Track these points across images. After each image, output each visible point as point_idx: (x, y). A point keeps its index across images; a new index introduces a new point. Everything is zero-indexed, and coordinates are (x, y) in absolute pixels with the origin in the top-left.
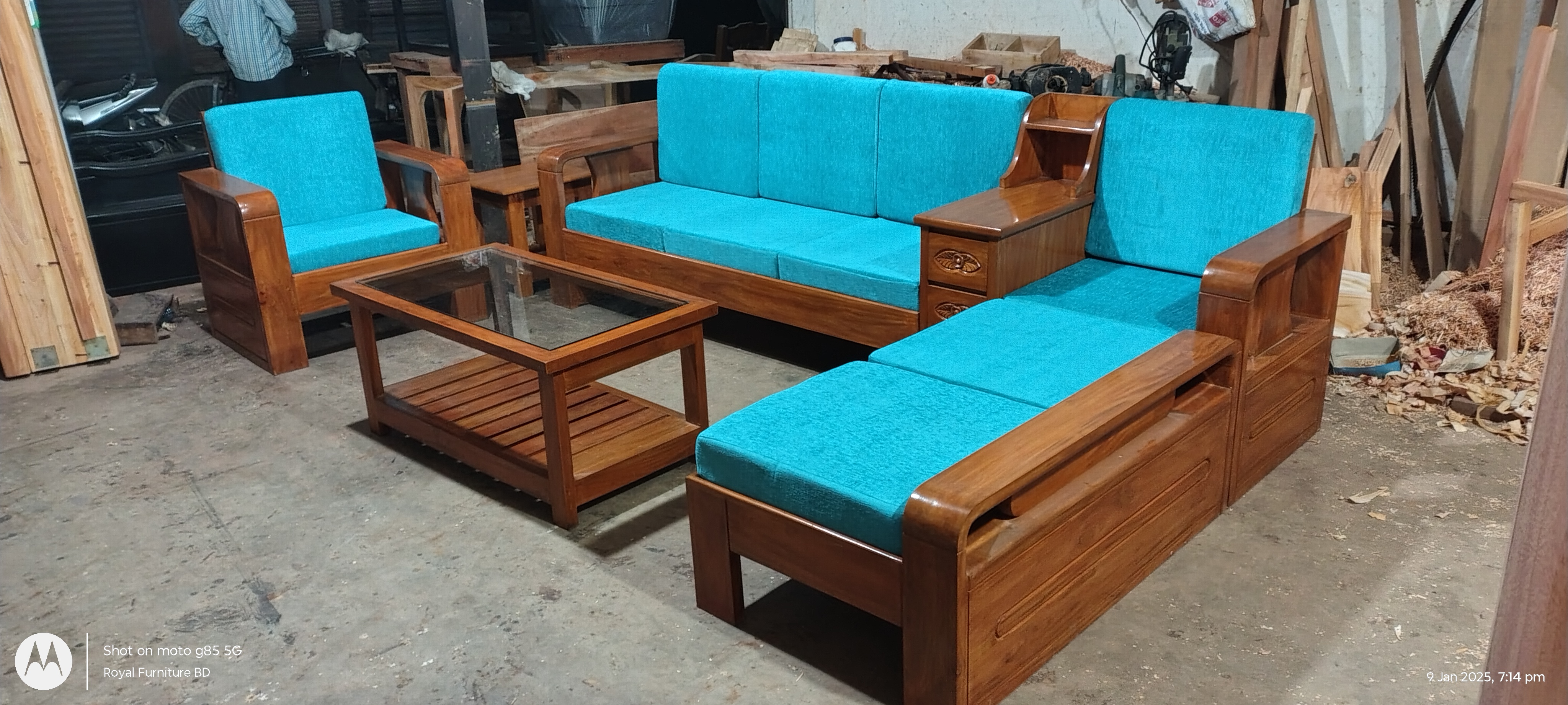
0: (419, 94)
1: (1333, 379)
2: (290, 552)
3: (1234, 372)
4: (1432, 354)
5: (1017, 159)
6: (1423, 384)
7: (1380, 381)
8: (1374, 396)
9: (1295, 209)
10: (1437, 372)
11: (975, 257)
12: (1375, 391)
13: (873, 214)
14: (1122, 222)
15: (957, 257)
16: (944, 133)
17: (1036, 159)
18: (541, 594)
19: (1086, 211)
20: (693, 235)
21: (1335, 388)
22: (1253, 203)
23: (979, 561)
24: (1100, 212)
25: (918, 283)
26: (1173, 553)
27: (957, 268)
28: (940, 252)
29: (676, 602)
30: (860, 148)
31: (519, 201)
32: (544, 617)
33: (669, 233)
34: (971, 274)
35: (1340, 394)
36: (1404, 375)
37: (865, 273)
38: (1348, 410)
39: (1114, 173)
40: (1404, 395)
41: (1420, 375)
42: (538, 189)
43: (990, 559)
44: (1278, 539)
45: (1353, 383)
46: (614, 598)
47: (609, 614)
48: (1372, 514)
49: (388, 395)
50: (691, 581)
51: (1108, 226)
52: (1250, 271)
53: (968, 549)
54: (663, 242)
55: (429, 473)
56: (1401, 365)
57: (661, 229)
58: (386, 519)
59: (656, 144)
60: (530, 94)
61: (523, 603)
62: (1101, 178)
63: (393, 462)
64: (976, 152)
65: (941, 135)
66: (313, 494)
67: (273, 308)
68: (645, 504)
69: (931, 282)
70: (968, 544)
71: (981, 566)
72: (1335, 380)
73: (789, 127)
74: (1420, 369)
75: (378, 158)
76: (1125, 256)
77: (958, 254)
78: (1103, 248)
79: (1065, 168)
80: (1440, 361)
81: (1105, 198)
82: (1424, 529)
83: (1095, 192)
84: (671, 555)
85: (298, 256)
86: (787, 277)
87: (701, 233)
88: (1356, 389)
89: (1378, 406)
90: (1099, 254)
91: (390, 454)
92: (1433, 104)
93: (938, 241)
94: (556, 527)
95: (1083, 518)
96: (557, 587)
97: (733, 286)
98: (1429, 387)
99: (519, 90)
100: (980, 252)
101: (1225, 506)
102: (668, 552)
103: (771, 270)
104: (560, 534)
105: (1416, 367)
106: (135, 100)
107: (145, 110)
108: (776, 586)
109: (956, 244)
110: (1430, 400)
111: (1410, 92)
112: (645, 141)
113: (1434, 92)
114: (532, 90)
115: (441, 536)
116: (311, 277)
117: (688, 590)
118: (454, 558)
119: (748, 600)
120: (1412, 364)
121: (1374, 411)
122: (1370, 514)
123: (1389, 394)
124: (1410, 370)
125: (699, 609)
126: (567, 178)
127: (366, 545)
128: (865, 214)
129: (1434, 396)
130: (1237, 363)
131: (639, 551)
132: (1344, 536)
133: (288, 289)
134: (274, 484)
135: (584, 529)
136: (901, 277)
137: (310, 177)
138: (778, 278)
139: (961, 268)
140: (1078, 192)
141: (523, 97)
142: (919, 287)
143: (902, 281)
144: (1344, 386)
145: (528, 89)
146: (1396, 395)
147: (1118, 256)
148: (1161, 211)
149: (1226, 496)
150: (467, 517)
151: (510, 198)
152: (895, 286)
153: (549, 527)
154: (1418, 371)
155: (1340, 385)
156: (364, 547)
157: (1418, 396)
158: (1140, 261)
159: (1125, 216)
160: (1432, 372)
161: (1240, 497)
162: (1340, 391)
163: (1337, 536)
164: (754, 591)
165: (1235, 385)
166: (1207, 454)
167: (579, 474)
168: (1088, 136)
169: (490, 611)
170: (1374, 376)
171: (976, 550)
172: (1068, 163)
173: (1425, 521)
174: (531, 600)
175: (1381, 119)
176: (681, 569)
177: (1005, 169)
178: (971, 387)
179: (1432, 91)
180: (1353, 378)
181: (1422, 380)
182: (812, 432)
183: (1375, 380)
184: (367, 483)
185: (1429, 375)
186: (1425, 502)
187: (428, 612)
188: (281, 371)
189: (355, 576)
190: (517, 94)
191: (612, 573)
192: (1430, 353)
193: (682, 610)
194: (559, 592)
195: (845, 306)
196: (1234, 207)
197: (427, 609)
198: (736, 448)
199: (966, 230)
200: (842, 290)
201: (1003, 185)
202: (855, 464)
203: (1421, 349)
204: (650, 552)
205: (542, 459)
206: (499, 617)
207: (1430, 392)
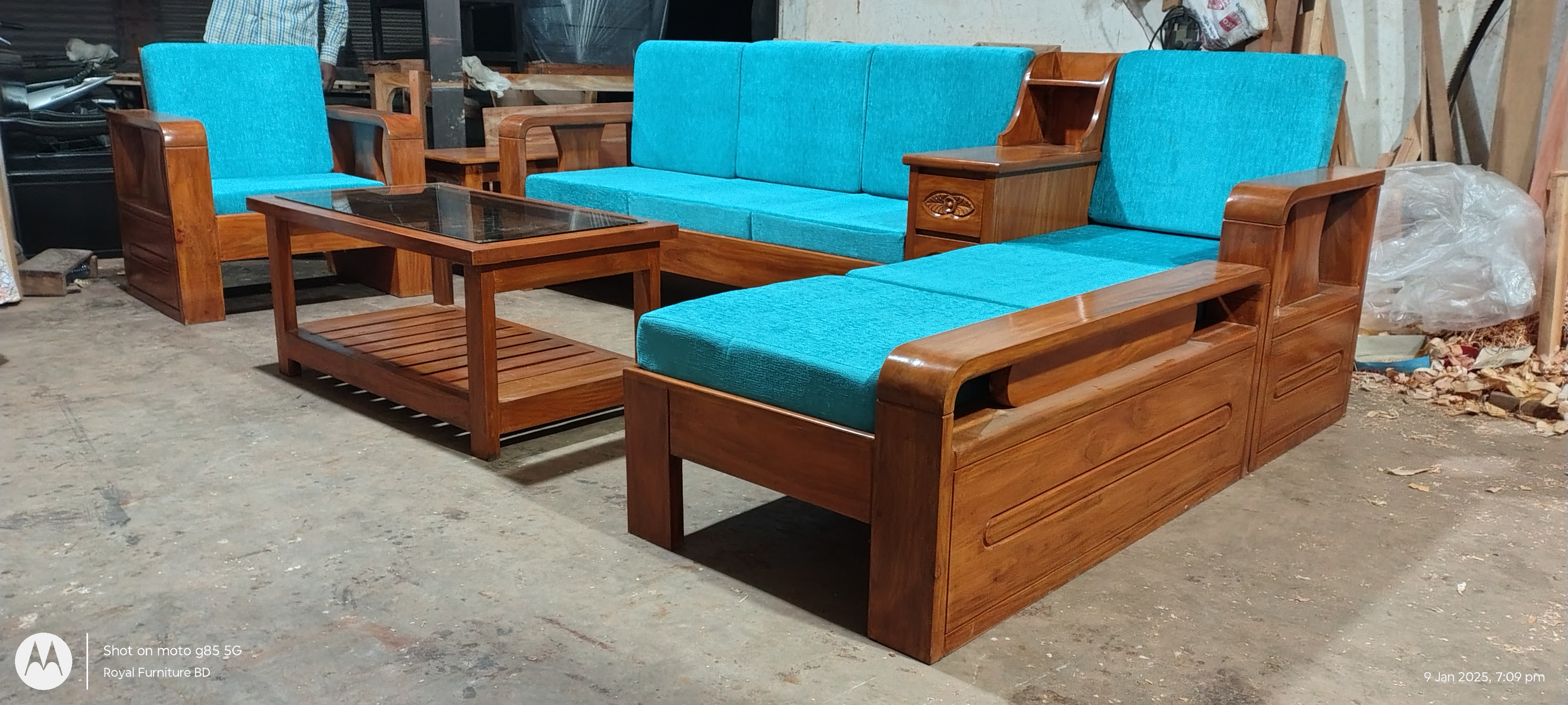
0: (387, 90)
1: (1355, 376)
2: (158, 465)
3: (1261, 307)
4: (1464, 354)
5: (1018, 114)
6: (1455, 380)
7: (1407, 378)
8: (1402, 392)
9: (1323, 160)
10: (1470, 369)
11: (968, 199)
12: (1402, 388)
13: (857, 188)
14: (1131, 183)
15: (949, 200)
16: (938, 94)
17: (1037, 122)
18: (444, 513)
19: (1091, 169)
20: (660, 197)
21: (1357, 384)
22: (1277, 152)
23: (971, 439)
24: (1107, 172)
25: (904, 233)
26: (1188, 509)
27: (948, 213)
28: (931, 195)
29: (603, 528)
30: (847, 116)
31: (477, 173)
32: (444, 534)
33: (635, 197)
34: (964, 219)
35: (1364, 389)
36: (1434, 373)
37: (846, 225)
38: (1374, 402)
39: (1123, 129)
40: (1435, 392)
41: (1452, 371)
42: (498, 163)
43: (980, 439)
44: (1308, 502)
45: (1377, 380)
46: (530, 520)
47: (523, 534)
48: (1412, 485)
49: (302, 330)
50: (624, 509)
51: (1114, 188)
52: (1282, 193)
53: (955, 430)
54: (627, 208)
55: (337, 408)
56: (1431, 363)
57: (626, 193)
58: (277, 443)
59: (629, 125)
60: (504, 92)
61: (422, 521)
62: (1109, 135)
63: (298, 398)
64: (972, 113)
65: (935, 96)
66: (198, 420)
67: (190, 251)
68: (582, 443)
69: (919, 231)
70: (955, 426)
71: (971, 444)
72: (1358, 377)
73: (772, 98)
74: (1452, 365)
75: (329, 119)
76: (1133, 220)
77: (950, 197)
78: (1109, 211)
79: (1068, 133)
80: (1472, 360)
81: (1112, 156)
82: (1475, 501)
83: (1101, 150)
84: (604, 487)
85: (225, 197)
86: (760, 235)
87: (670, 195)
88: (1381, 385)
89: (1406, 400)
90: (1103, 219)
91: (297, 391)
92: (1455, 115)
93: (928, 183)
94: (474, 458)
95: (1090, 425)
96: (464, 509)
97: (700, 251)
98: (1463, 382)
99: (491, 86)
100: (974, 192)
101: (1245, 468)
102: (601, 484)
103: (744, 229)
104: (477, 464)
105: (1448, 364)
106: (88, 88)
107: (100, 101)
108: (724, 518)
109: (949, 185)
110: (1467, 396)
111: (1432, 98)
112: (619, 119)
113: (1456, 103)
114: (506, 88)
115: (337, 460)
116: (236, 220)
117: (621, 517)
118: (348, 479)
119: (689, 528)
120: (1443, 361)
121: (1404, 404)
122: (1410, 485)
123: (1417, 390)
124: (1440, 367)
125: (630, 535)
126: (532, 156)
127: (247, 464)
128: (849, 189)
129: (1469, 391)
130: (1265, 297)
131: (568, 483)
132: (1383, 502)
133: (209, 230)
134: (157, 410)
135: (507, 461)
136: (886, 229)
137: (251, 129)
138: (751, 238)
139: (953, 212)
140: (1084, 146)
141: (495, 93)
142: (905, 238)
143: (886, 232)
144: (1367, 381)
145: (502, 87)
146: (1426, 391)
147: (1125, 220)
148: (1174, 167)
149: (1246, 461)
150: (371, 446)
151: (467, 168)
152: (879, 238)
153: (464, 458)
154: (1449, 368)
155: (1363, 382)
156: (246, 465)
157: (1450, 392)
158: (1149, 223)
159: (1133, 175)
160: (1465, 370)
161: (1262, 465)
162: (1364, 386)
163: (1376, 502)
164: (697, 522)
165: (1262, 323)
166: (1229, 397)
167: (504, 398)
168: (1096, 89)
169: (380, 526)
170: (1401, 372)
171: (964, 431)
172: (1072, 127)
173: (1475, 494)
174: (430, 519)
175: (1399, 132)
176: (614, 500)
177: (1003, 129)
178: (962, 296)
179: (1454, 101)
180: (1377, 375)
181: (1455, 375)
182: (774, 317)
183: (1402, 377)
184: (262, 413)
185: (1462, 371)
186: (1473, 479)
187: (306, 524)
188: (193, 321)
189: (227, 489)
190: (489, 91)
191: (532, 500)
192: (1461, 352)
193: (610, 535)
194: (466, 513)
195: (823, 265)
196: (1256, 159)
197: (305, 521)
198: (684, 325)
199: (960, 167)
200: (820, 249)
201: (1001, 143)
202: (823, 340)
203: (1452, 347)
204: (580, 484)
205: (465, 385)
206: (389, 532)
207: (1466, 387)
